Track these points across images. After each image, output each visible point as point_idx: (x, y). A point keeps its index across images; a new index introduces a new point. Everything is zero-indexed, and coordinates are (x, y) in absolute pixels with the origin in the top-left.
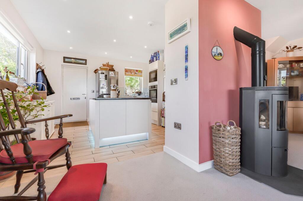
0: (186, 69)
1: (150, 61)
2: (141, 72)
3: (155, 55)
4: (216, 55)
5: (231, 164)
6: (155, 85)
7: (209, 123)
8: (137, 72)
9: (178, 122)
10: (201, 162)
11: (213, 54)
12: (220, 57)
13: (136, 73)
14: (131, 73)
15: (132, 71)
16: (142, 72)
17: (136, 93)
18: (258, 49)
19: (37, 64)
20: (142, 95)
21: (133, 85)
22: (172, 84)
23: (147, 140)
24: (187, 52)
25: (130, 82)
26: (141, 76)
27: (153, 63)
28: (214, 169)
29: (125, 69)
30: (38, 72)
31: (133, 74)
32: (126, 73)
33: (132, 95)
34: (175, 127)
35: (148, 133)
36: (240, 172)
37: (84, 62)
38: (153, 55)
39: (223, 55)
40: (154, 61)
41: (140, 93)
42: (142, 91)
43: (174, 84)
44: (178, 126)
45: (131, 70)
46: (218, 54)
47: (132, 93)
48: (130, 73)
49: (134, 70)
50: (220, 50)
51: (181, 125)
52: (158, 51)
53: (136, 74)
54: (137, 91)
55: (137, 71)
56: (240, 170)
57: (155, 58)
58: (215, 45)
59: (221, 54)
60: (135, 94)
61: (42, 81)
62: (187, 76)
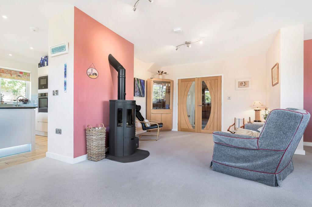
0: (65, 84)
1: (39, 64)
2: (28, 75)
3: (46, 59)
4: (92, 74)
5: (97, 153)
6: (46, 92)
7: (84, 126)
8: (21, 75)
9: (59, 128)
10: (75, 156)
11: (89, 74)
12: (95, 77)
14: (11, 75)
15: (13, 72)
16: (30, 75)
17: (20, 100)
18: (121, 74)
20: (30, 104)
21: (18, 89)
22: (54, 95)
23: (30, 151)
24: (65, 69)
25: (11, 84)
26: (28, 80)
27: (43, 68)
28: (88, 160)
31: (15, 76)
33: (12, 103)
34: (56, 132)
35: (31, 145)
36: (105, 158)
38: (43, 58)
39: (98, 75)
40: (44, 66)
41: (26, 101)
42: (30, 99)
43: (55, 94)
44: (59, 132)
45: (11, 71)
46: (94, 74)
47: (13, 101)
48: (9, 75)
49: (16, 71)
50: (95, 71)
51: (61, 130)
53: (19, 77)
54: (21, 98)
55: (21, 73)
56: (105, 157)
57: (46, 62)
58: (90, 67)
59: (96, 74)
60: (17, 102)
62: (65, 89)
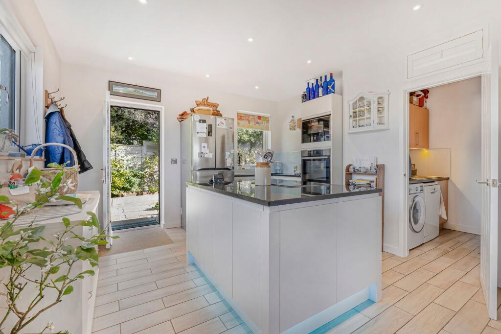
2: (267, 120)
3: (320, 83)
8: (259, 121)
13: (258, 123)
14: (249, 123)
15: (251, 117)
16: (269, 121)
19: (46, 91)
26: (267, 129)
29: (238, 113)
30: (51, 114)
31: (252, 123)
32: (240, 121)
37: (155, 94)
40: (317, 97)
45: (249, 116)
48: (247, 122)
49: (254, 116)
52: (331, 74)
53: (257, 125)
55: (260, 118)
57: (321, 90)
61: (61, 139)
